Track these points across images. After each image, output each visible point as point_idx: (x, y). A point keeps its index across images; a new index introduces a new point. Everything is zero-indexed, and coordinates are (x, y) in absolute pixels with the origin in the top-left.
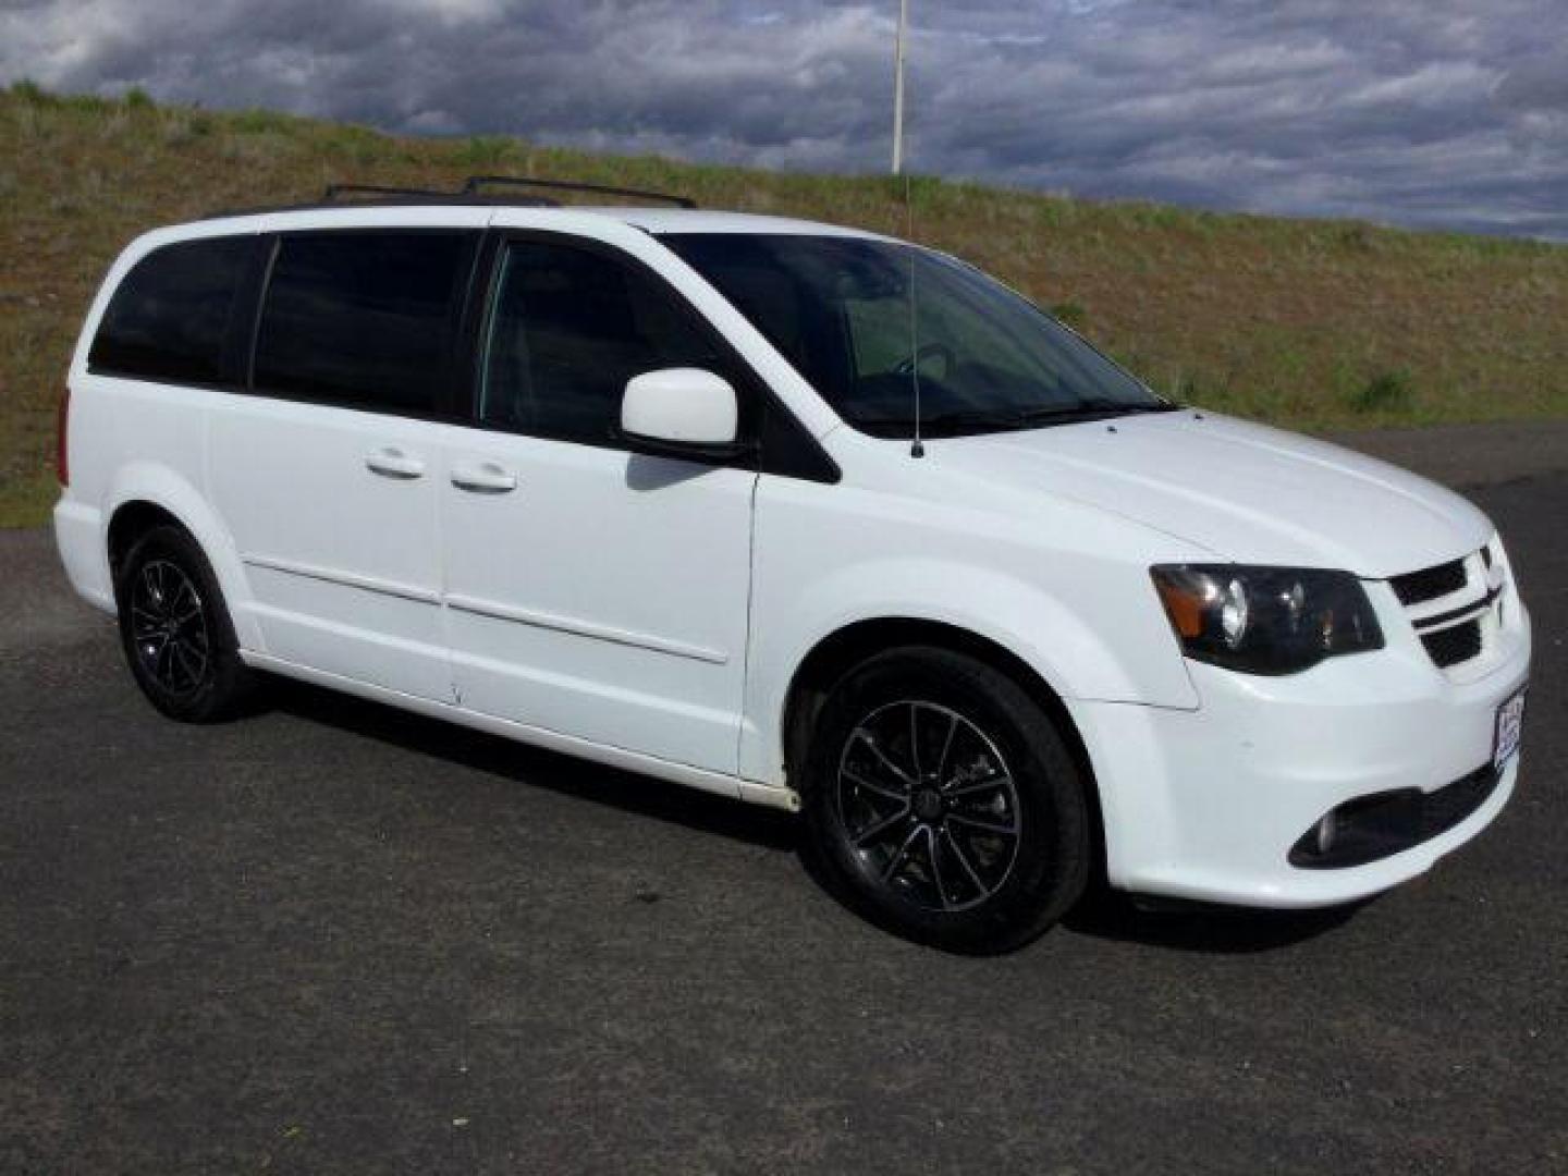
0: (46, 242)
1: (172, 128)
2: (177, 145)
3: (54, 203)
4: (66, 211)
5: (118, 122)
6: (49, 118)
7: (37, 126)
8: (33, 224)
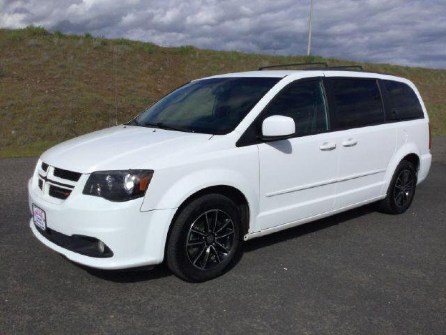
0: (54, 75)
1: (96, 44)
2: (96, 48)
3: (59, 64)
4: (62, 67)
5: (81, 41)
6: (62, 41)
7: (59, 43)
8: (52, 70)
